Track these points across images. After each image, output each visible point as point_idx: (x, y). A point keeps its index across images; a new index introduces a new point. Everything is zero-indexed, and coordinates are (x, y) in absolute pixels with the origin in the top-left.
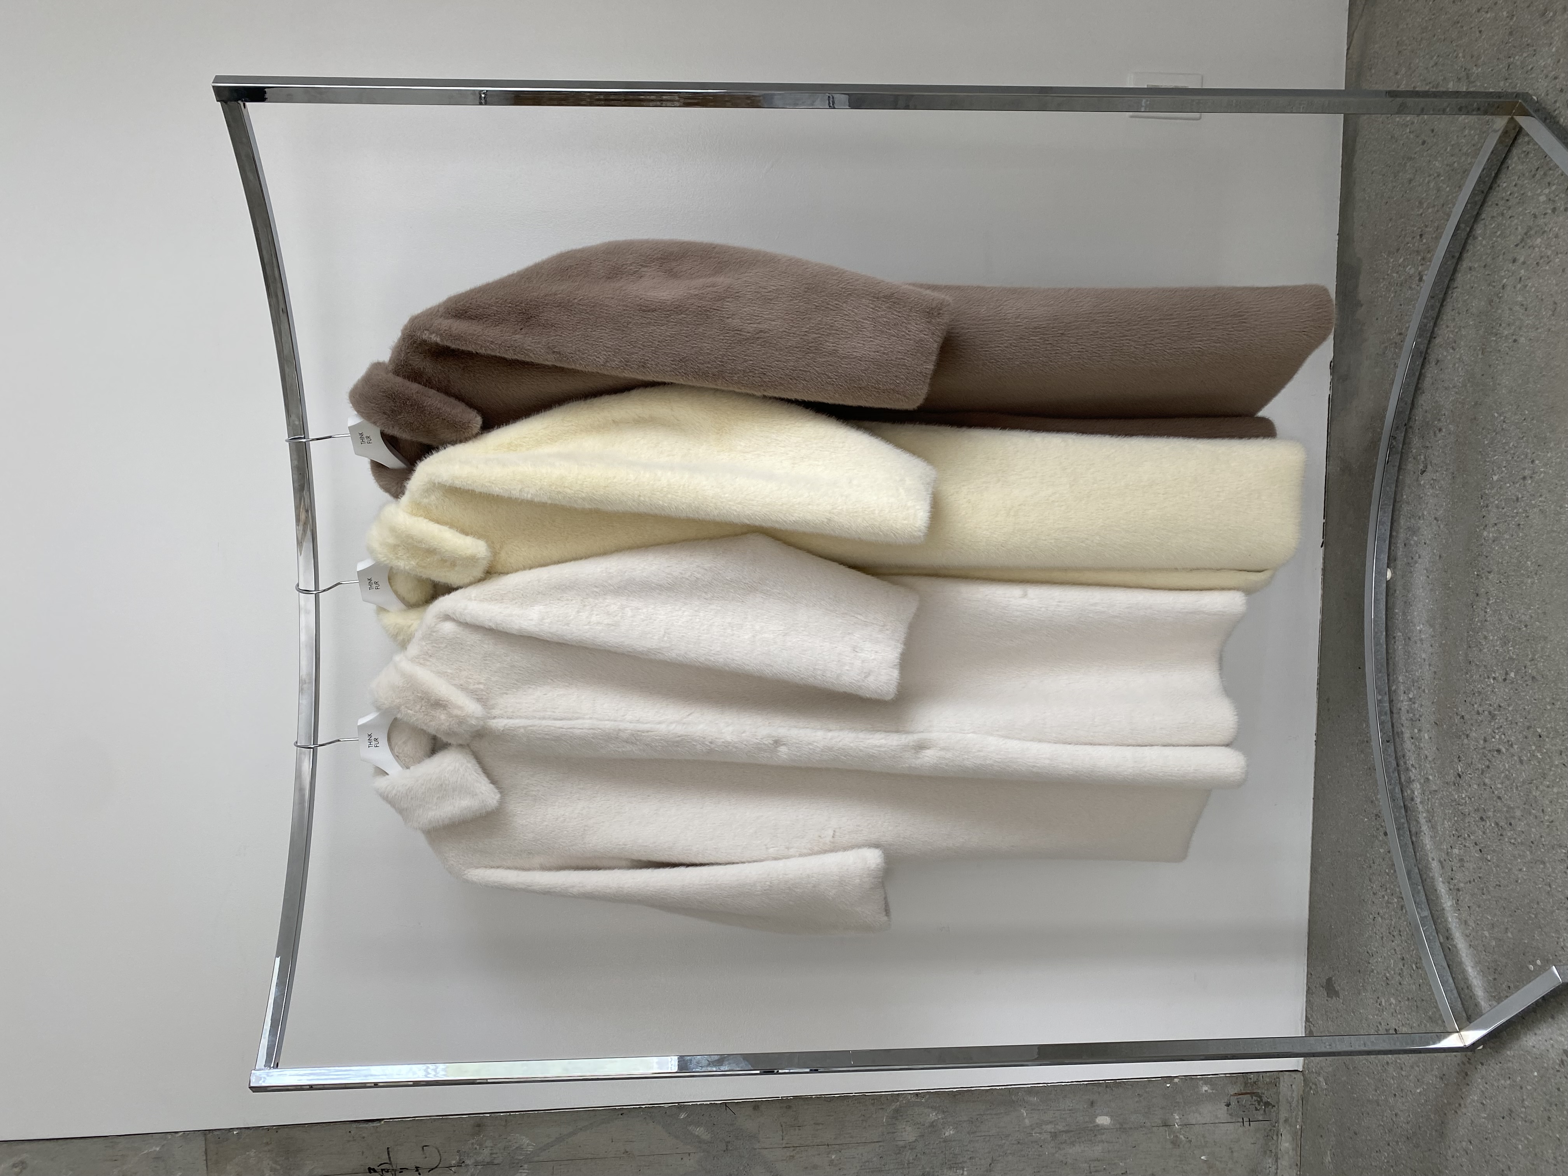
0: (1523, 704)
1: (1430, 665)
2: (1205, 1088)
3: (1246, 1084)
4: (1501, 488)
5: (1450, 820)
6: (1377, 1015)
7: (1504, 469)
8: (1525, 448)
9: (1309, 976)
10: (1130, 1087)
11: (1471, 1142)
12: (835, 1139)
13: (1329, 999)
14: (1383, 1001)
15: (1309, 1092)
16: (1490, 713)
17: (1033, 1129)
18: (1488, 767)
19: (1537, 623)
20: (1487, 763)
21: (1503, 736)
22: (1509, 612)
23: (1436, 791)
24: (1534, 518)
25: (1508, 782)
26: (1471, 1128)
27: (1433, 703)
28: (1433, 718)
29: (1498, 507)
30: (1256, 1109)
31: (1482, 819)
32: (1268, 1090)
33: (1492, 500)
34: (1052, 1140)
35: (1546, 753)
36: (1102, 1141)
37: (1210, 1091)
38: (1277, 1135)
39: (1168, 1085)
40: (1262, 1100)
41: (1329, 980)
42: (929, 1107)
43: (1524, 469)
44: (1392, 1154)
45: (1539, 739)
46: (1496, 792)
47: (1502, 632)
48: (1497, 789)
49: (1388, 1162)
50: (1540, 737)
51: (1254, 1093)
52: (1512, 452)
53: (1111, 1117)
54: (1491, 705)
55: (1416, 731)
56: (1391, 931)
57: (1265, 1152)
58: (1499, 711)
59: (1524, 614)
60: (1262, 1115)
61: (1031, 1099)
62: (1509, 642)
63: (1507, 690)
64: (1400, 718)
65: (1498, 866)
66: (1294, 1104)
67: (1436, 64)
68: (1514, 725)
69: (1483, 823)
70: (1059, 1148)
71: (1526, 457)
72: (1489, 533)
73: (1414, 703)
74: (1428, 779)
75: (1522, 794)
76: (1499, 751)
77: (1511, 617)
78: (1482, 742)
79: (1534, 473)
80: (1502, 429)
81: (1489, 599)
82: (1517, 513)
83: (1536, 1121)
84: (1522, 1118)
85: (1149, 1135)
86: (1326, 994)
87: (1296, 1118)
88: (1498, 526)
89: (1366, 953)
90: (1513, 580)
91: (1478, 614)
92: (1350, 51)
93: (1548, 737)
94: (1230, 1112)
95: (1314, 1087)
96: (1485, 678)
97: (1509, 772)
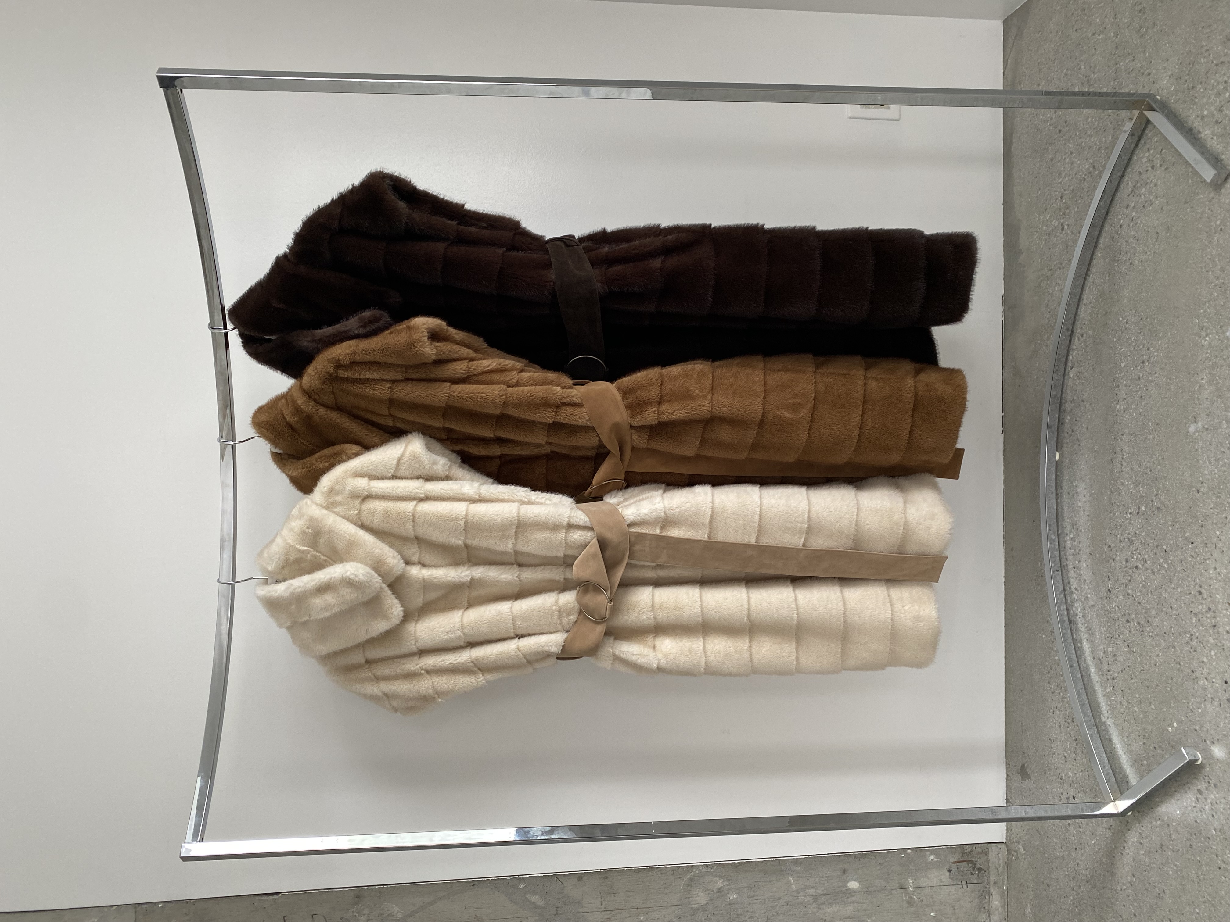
0: (1152, 529)
1: (1084, 511)
2: (931, 857)
3: (963, 853)
4: (1127, 372)
5: (1105, 626)
6: (1059, 788)
7: (1128, 357)
8: (1142, 340)
9: (1008, 766)
10: (874, 857)
11: (1134, 876)
12: (643, 903)
13: (1024, 781)
14: (1063, 775)
15: (1011, 859)
16: (1129, 539)
17: (799, 893)
18: (1130, 581)
19: (1159, 467)
20: (1129, 578)
21: (1139, 556)
22: (1138, 462)
23: (1093, 606)
24: (1152, 390)
25: (1144, 590)
26: (1133, 864)
27: (1088, 539)
28: (1088, 550)
29: (1126, 386)
30: (972, 874)
31: (1128, 621)
32: (980, 858)
33: (1121, 381)
34: (814, 902)
35: (1171, 563)
36: (853, 902)
37: (935, 860)
38: (989, 895)
39: (903, 855)
40: (975, 867)
41: (1023, 766)
42: (716, 877)
43: (1143, 355)
44: (1076, 897)
45: (1165, 553)
46: (1137, 599)
47: (1134, 477)
48: (1137, 596)
49: (1074, 903)
50: (1166, 552)
51: (970, 861)
52: (1134, 344)
53: (860, 882)
54: (1129, 534)
55: (1077, 562)
56: (1066, 720)
57: (980, 909)
58: (1136, 537)
59: (1148, 462)
60: (976, 879)
61: (797, 869)
62: (1139, 484)
63: (1140, 521)
64: (1065, 554)
65: (1141, 655)
66: (1001, 869)
67: (1066, 75)
68: (1147, 546)
69: (1129, 624)
70: (820, 909)
71: (1144, 347)
72: (1121, 406)
73: (1075, 541)
74: (1087, 597)
75: (1155, 597)
76: (1137, 567)
77: (1140, 466)
78: (1124, 563)
79: (1150, 358)
80: (1126, 329)
81: (1123, 455)
82: (1140, 388)
83: (1181, 850)
84: (1171, 849)
85: (890, 897)
86: (1021, 778)
87: (1003, 882)
88: (1127, 399)
89: (1049, 741)
90: (1139, 438)
91: (1117, 466)
92: (1006, 73)
93: (1171, 551)
94: (951, 877)
95: (1015, 854)
96: (1124, 514)
97: (1145, 582)
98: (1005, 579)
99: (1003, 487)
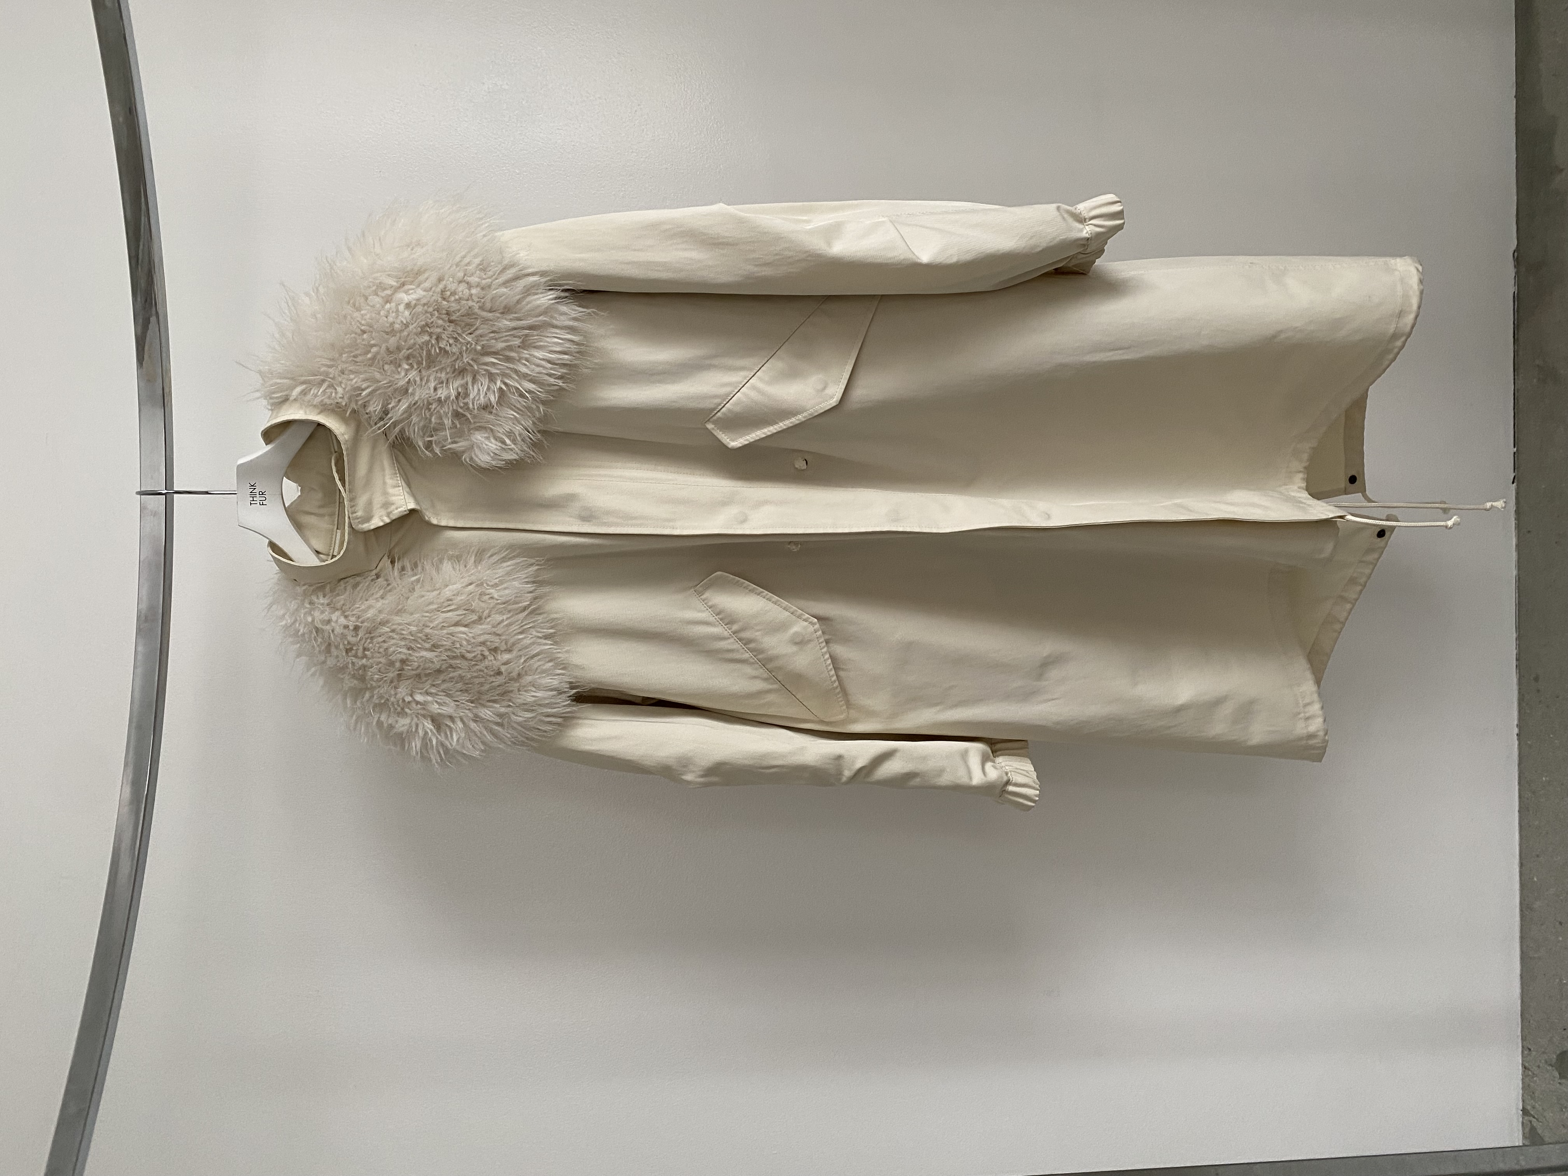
9: (1526, 1052)
13: (1563, 1081)
98: (1520, 730)
99: (1515, 572)
